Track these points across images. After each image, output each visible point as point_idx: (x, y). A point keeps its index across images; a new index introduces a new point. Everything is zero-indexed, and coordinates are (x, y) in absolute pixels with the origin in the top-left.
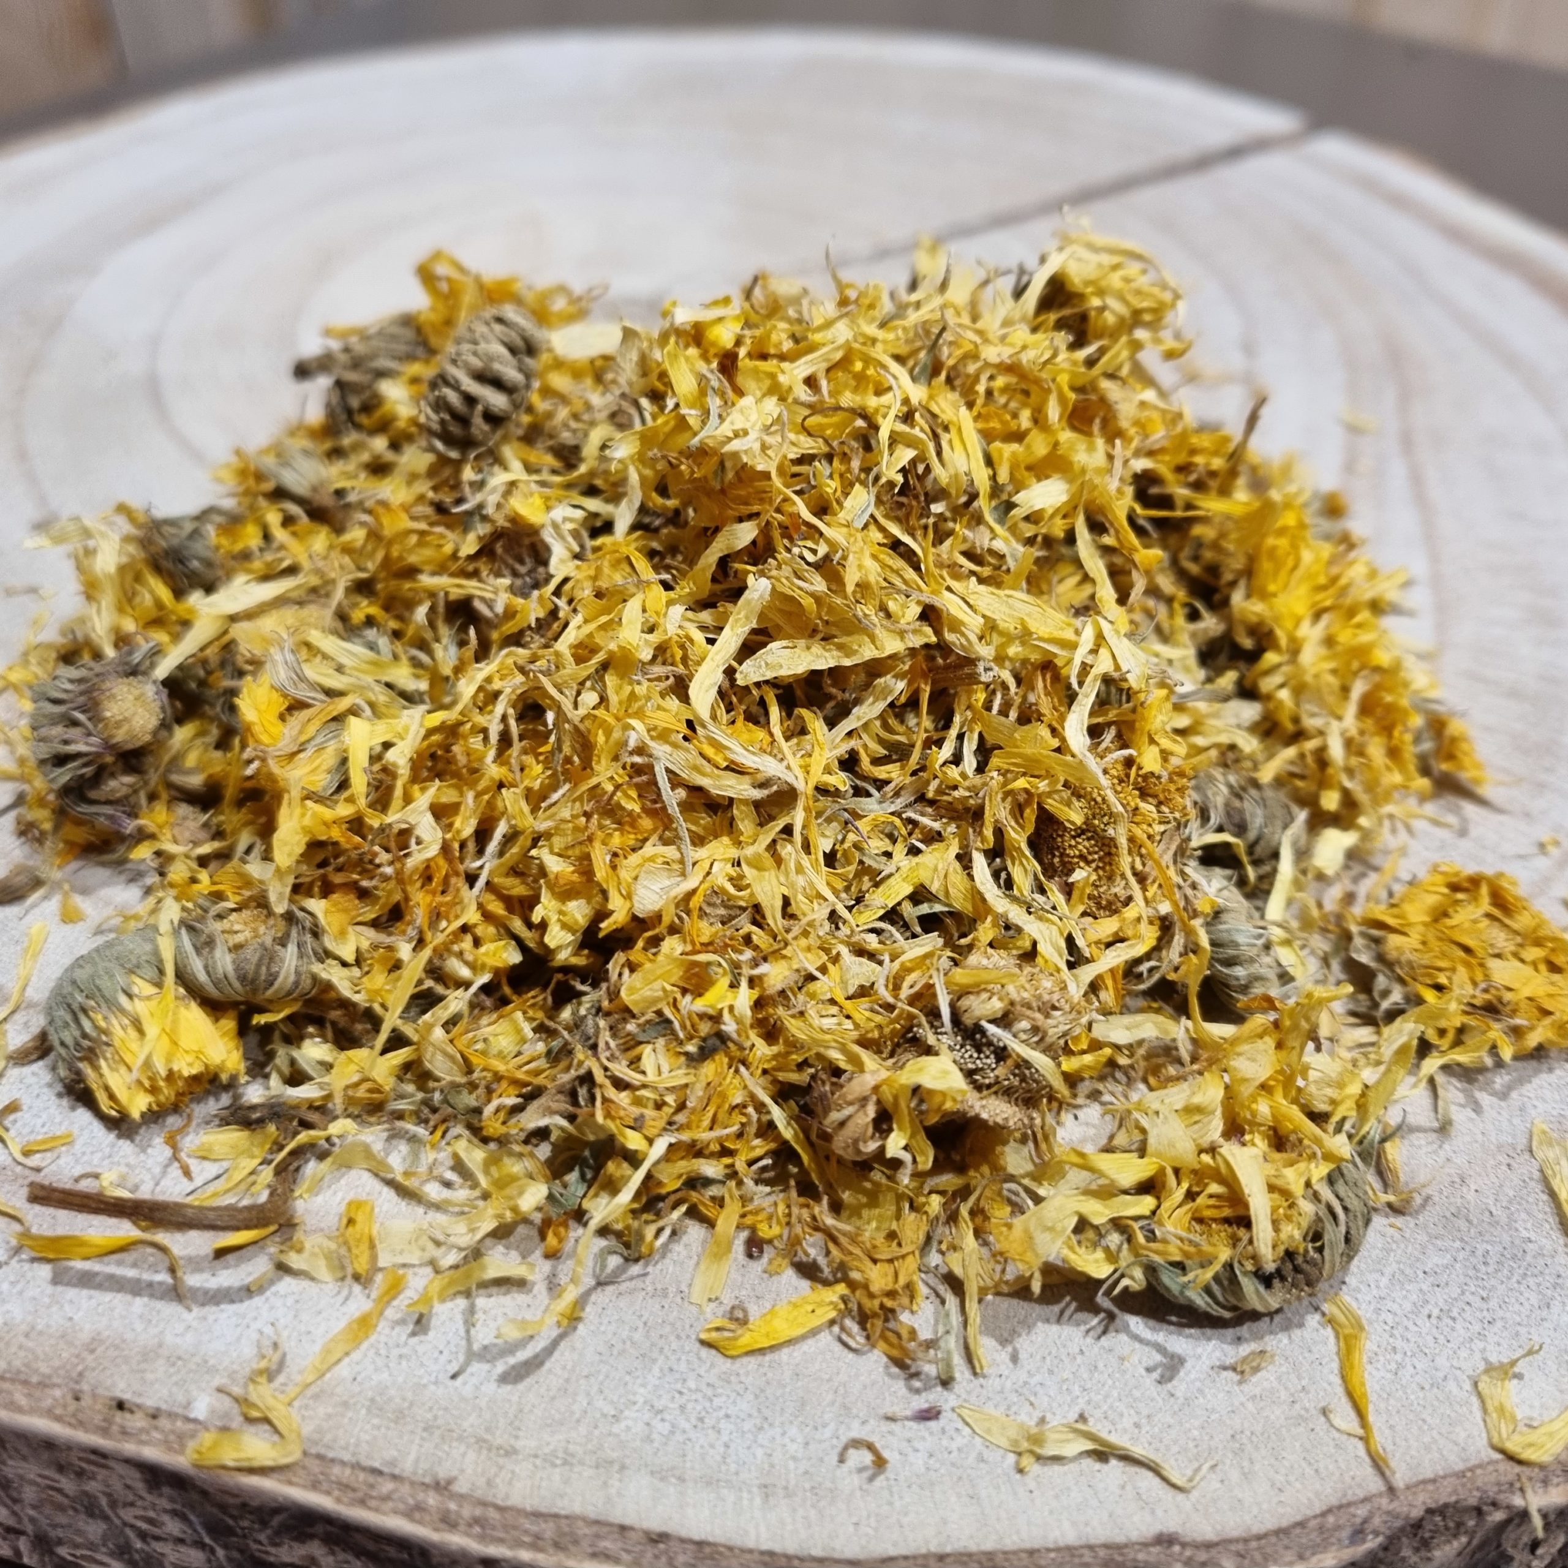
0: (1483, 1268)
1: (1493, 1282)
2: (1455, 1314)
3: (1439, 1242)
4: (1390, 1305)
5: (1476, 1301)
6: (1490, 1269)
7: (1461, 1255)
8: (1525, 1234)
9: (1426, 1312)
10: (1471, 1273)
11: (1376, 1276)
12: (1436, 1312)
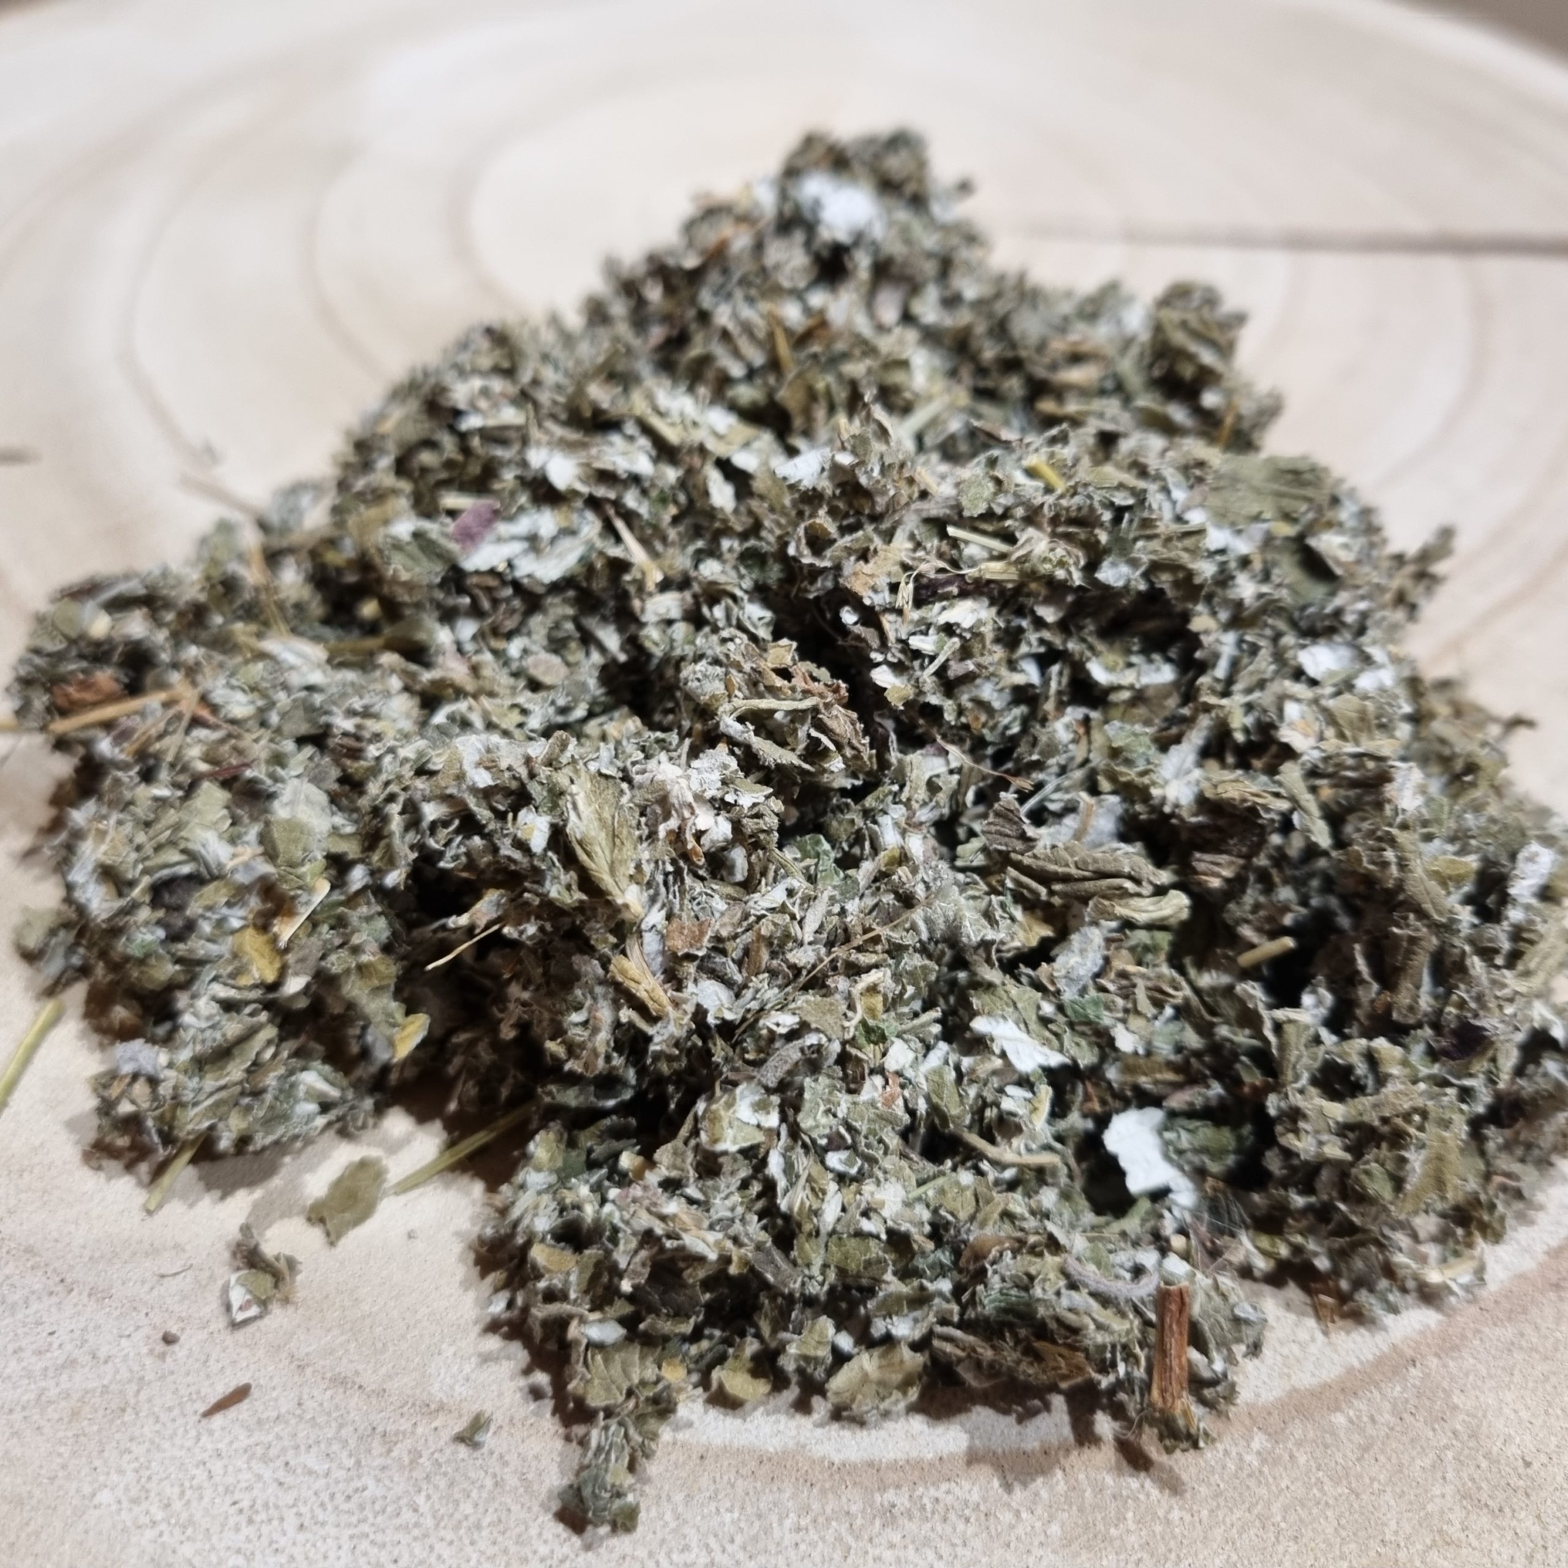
0: (340, 1498)
1: (332, 1519)
2: (258, 1518)
3: (336, 1447)
4: (217, 1467)
5: (291, 1522)
6: (345, 1507)
7: (341, 1474)
8: (421, 1500)
9: (237, 1496)
10: (325, 1497)
11: (242, 1435)
12: (245, 1504)
